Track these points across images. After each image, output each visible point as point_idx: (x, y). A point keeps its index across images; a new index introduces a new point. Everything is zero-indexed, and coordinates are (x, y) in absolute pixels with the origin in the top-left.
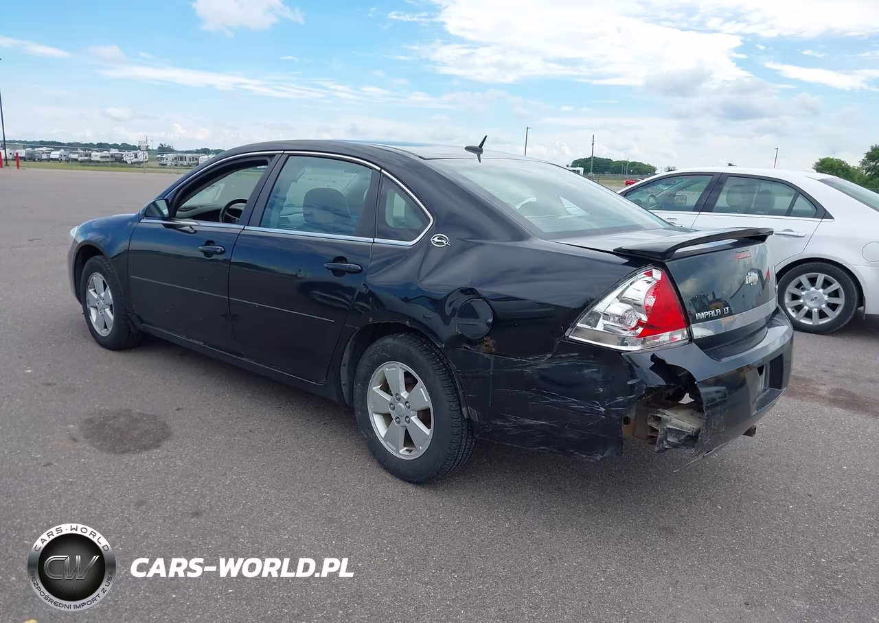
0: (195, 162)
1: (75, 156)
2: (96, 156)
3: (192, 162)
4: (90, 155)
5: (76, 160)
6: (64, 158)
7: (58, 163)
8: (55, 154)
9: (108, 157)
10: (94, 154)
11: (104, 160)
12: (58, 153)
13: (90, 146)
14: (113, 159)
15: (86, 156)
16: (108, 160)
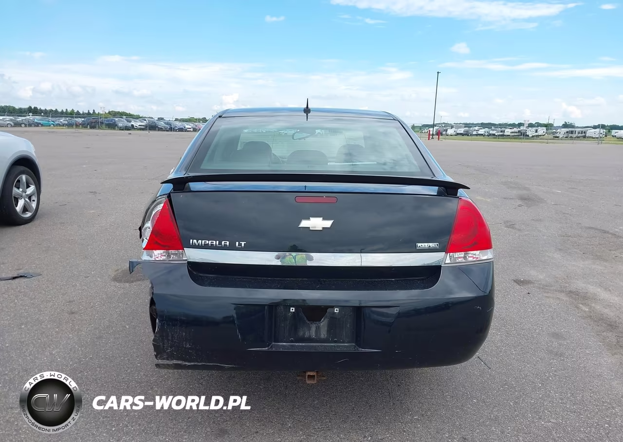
0: (583, 134)
1: (494, 132)
2: (508, 132)
3: (580, 135)
4: (504, 132)
5: (494, 135)
6: (486, 134)
7: (482, 137)
8: (482, 131)
9: (516, 132)
10: (507, 130)
11: (513, 134)
12: (484, 130)
13: (506, 125)
14: (520, 134)
15: (501, 132)
16: (516, 134)
